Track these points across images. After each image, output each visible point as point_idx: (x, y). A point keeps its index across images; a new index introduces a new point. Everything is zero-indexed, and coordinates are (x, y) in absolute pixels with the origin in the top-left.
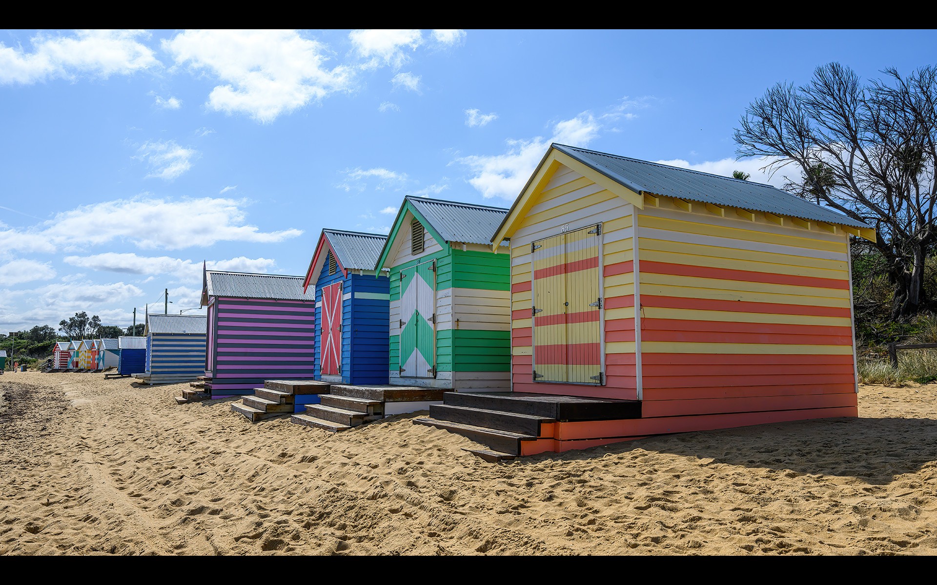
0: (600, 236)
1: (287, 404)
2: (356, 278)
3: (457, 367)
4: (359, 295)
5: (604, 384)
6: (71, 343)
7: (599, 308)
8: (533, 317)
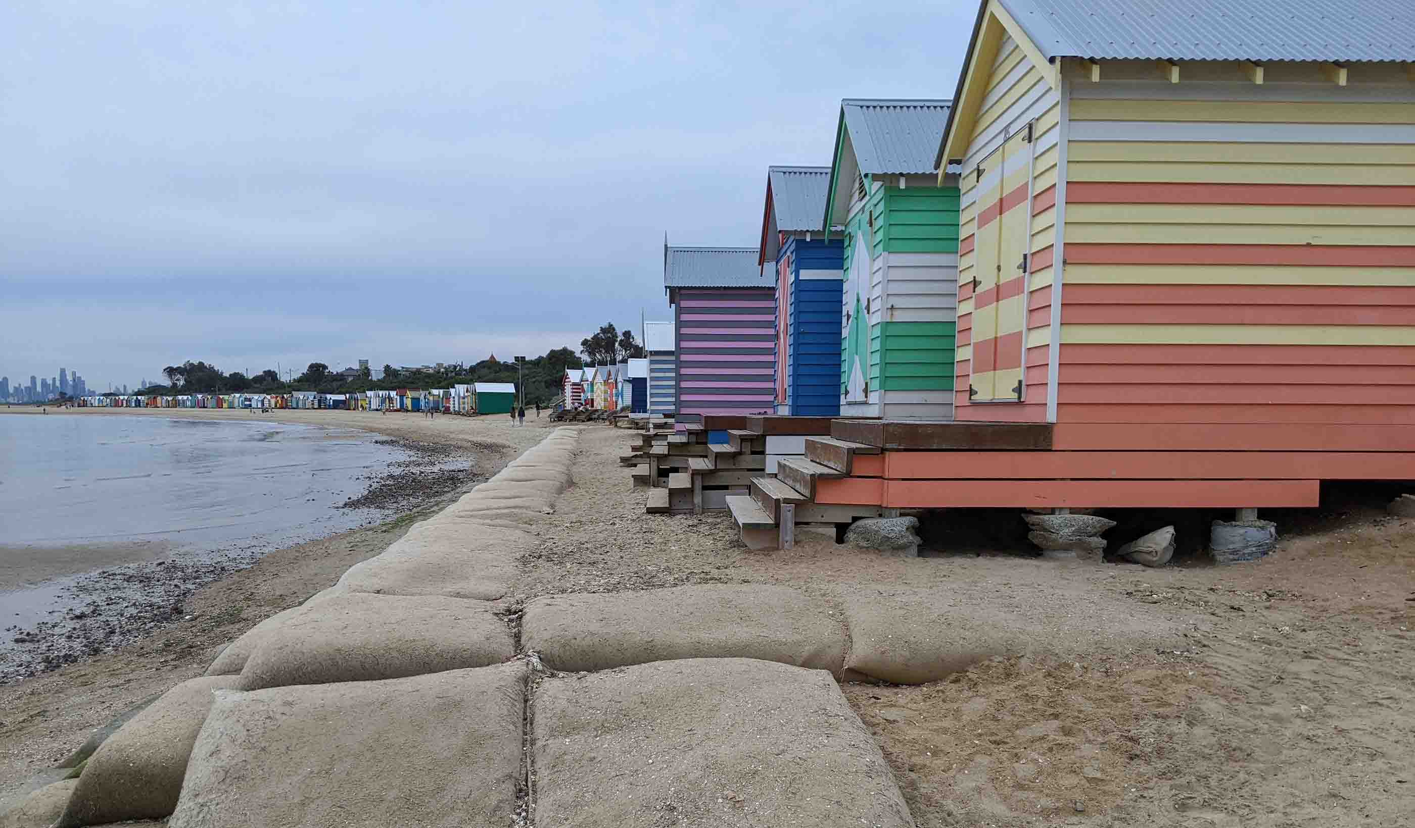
0: (1032, 143)
1: (697, 443)
2: (801, 245)
3: (888, 382)
4: (805, 274)
5: (1022, 400)
6: (584, 372)
7: (1025, 272)
8: (974, 295)
